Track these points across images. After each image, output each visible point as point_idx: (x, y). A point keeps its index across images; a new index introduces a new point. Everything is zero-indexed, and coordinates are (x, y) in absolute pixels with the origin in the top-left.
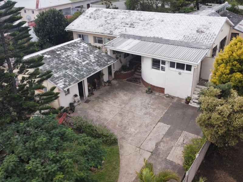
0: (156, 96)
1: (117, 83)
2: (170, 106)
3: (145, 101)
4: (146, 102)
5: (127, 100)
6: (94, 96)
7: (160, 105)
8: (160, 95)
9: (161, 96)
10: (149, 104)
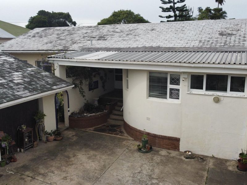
0: (163, 158)
1: (73, 136)
2: (205, 178)
3: (142, 170)
4: (145, 172)
5: (95, 169)
6: (15, 163)
7: (180, 179)
8: (170, 154)
9: (173, 157)
10: (153, 178)
